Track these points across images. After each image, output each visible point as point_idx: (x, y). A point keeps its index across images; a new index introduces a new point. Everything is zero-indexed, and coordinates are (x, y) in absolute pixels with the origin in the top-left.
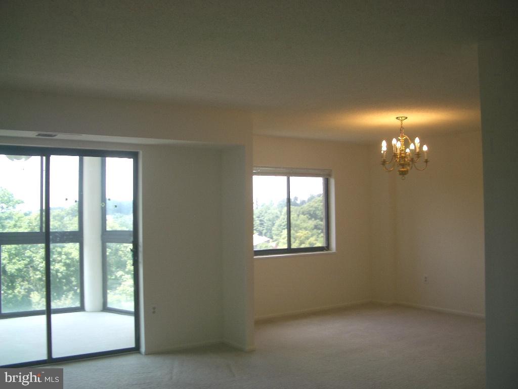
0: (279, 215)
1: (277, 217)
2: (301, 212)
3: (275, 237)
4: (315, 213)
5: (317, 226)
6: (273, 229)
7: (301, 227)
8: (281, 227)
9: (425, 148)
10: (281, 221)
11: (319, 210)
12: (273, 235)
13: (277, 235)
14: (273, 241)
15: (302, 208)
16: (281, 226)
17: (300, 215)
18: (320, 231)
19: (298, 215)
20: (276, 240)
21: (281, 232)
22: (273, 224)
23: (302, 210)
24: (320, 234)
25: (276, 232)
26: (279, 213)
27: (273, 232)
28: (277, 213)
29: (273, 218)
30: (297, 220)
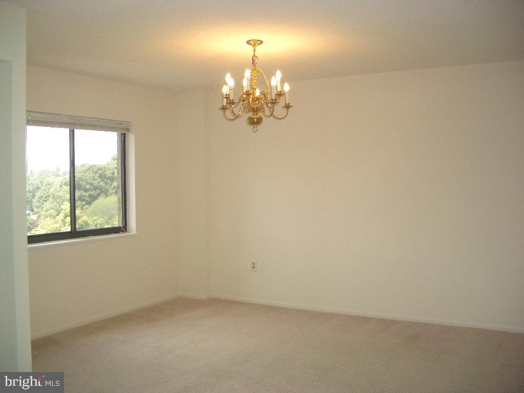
0: (40, 186)
1: (38, 188)
2: (63, 183)
3: (35, 210)
4: (79, 184)
5: (82, 197)
6: (34, 200)
7: (64, 198)
8: (43, 199)
9: (287, 88)
10: (43, 192)
11: (83, 181)
12: (34, 208)
13: (37, 207)
14: (34, 214)
15: (64, 179)
16: (42, 197)
17: (63, 186)
18: (84, 203)
19: (61, 186)
20: (36, 213)
21: (43, 204)
22: (34, 196)
23: (64, 181)
24: (84, 206)
25: (37, 204)
26: (40, 184)
27: (33, 204)
28: (37, 184)
29: (34, 189)
30: (59, 192)
